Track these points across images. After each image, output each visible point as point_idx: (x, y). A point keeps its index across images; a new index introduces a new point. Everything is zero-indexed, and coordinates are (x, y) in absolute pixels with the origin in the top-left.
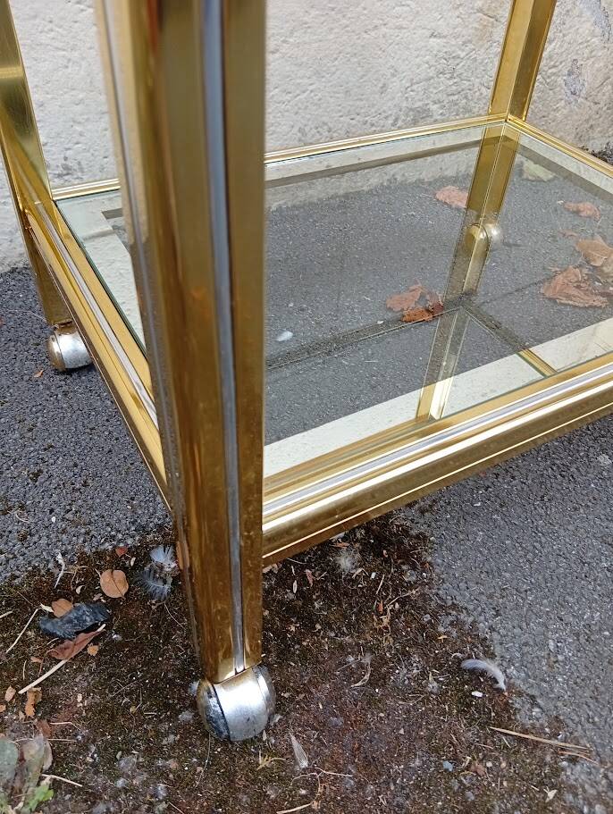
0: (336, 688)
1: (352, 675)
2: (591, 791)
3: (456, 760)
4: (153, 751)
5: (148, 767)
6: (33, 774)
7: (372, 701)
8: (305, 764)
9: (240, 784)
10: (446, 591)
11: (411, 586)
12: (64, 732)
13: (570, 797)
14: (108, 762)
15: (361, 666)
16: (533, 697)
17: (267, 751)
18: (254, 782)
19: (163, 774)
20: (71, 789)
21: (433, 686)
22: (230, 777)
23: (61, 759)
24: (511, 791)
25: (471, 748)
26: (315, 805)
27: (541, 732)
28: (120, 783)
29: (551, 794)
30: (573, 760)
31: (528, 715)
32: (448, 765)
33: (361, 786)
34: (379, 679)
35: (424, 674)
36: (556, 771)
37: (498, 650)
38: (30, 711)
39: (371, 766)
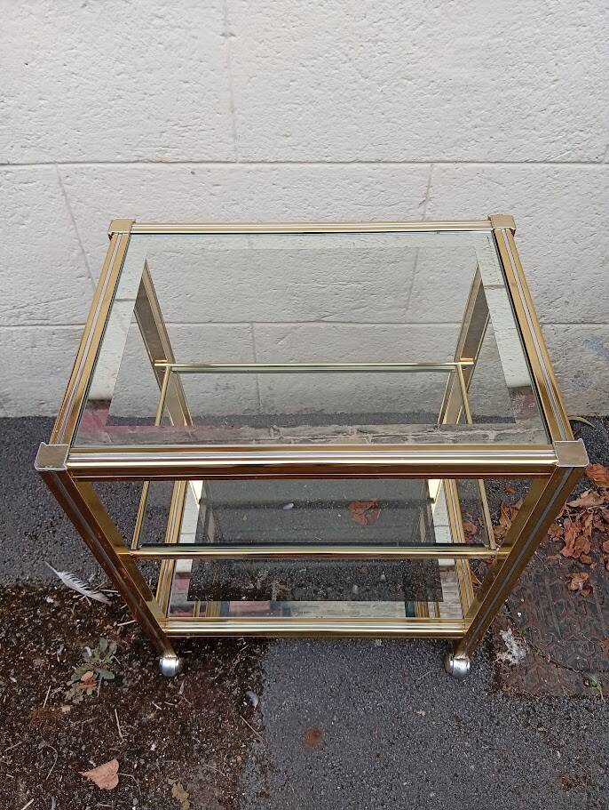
0: (206, 675)
1: (213, 674)
2: (256, 752)
3: (223, 718)
4: (143, 665)
5: (140, 668)
6: (110, 653)
7: (212, 686)
8: (181, 693)
9: (160, 688)
11: (254, 654)
12: (124, 645)
13: (248, 750)
14: (130, 662)
15: (218, 673)
16: (263, 716)
17: (173, 683)
18: (165, 690)
19: (143, 672)
20: (117, 663)
21: (235, 692)
22: (159, 684)
23: (119, 653)
24: (232, 738)
25: (231, 719)
26: (176, 706)
27: (255, 727)
28: (130, 669)
29: (244, 746)
30: (258, 742)
31: (258, 722)
32: (220, 719)
33: (192, 709)
34: (220, 680)
35: (234, 687)
36: (251, 741)
37: (264, 693)
38: (118, 633)
39: (198, 705)
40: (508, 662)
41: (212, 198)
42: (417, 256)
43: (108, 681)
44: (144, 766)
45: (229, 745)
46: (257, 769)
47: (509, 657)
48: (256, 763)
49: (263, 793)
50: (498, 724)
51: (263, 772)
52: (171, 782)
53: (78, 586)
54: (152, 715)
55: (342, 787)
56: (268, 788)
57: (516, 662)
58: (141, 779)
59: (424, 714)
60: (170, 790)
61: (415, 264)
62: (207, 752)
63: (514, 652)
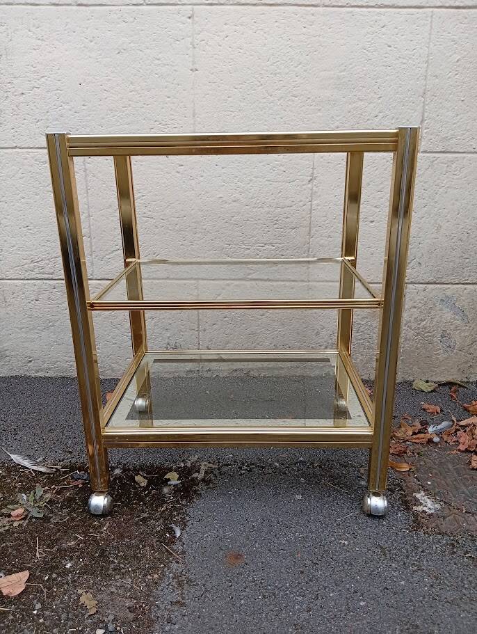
0: (132, 518)
2: (174, 570)
4: (73, 511)
5: (69, 513)
6: (43, 501)
7: (137, 524)
8: (105, 528)
9: (86, 524)
10: (190, 511)
12: (57, 498)
13: (166, 569)
14: (60, 508)
15: (143, 516)
16: (184, 544)
17: (99, 522)
18: (89, 526)
19: (71, 515)
20: (48, 508)
21: (159, 529)
22: (85, 522)
23: (52, 502)
24: (151, 560)
25: (152, 547)
26: (98, 537)
27: (176, 552)
28: (60, 513)
29: (162, 566)
30: (178, 562)
31: (178, 547)
32: (141, 546)
33: (114, 539)
35: (158, 525)
36: (170, 562)
37: (187, 529)
38: (54, 491)
39: (120, 537)
40: (424, 512)
41: (178, 175)
42: (310, 224)
43: (36, 518)
44: (55, 579)
45: (147, 566)
46: (174, 583)
47: (425, 509)
48: (173, 578)
49: (178, 602)
50: (423, 552)
51: (180, 585)
52: (80, 591)
53: (26, 463)
54: (73, 543)
55: (264, 597)
56: (183, 598)
57: (433, 511)
58: (49, 588)
59: (346, 543)
60: (79, 598)
61: (310, 231)
62: (123, 571)
63: (429, 505)
